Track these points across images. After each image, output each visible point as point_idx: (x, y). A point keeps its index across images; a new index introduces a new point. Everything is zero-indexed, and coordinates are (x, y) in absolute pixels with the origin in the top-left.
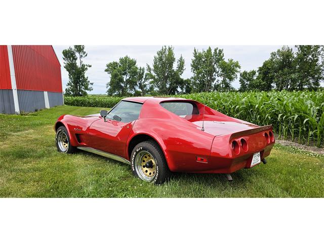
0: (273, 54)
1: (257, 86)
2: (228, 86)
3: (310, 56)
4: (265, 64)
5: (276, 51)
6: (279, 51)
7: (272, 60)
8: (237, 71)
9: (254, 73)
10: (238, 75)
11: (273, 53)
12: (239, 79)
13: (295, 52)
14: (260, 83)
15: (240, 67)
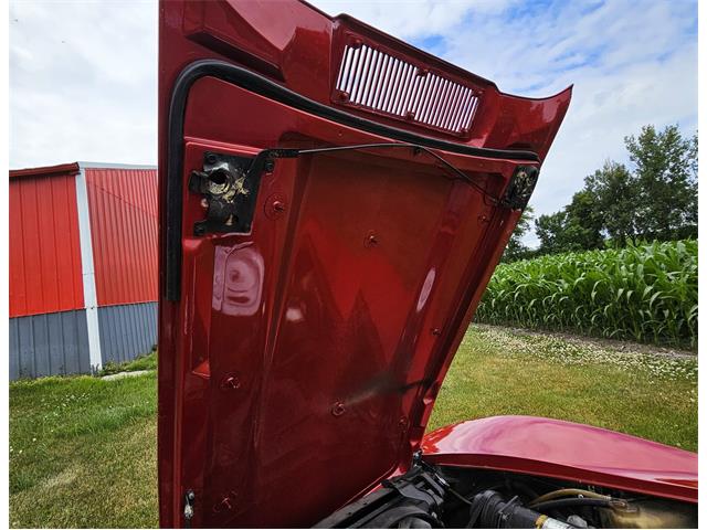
0: (589, 180)
1: (575, 240)
2: (516, 246)
3: (667, 172)
4: (577, 199)
5: (593, 173)
6: (598, 173)
7: (589, 189)
8: (527, 218)
9: (560, 216)
10: (532, 224)
11: (588, 178)
12: (534, 231)
13: (633, 169)
14: (579, 231)
15: (531, 210)
